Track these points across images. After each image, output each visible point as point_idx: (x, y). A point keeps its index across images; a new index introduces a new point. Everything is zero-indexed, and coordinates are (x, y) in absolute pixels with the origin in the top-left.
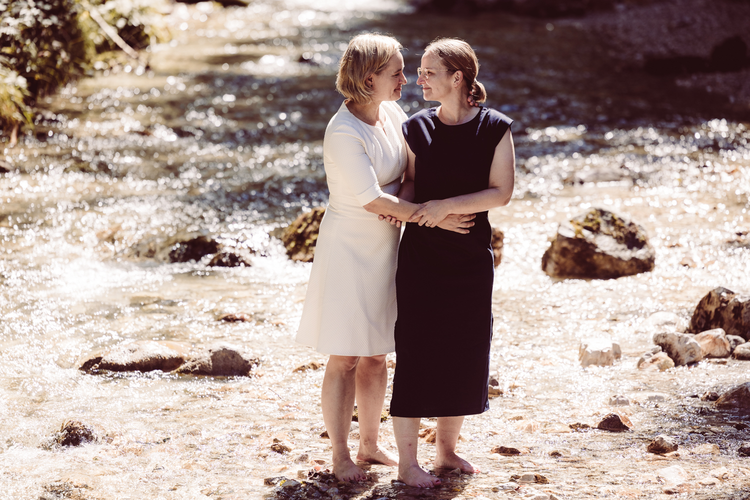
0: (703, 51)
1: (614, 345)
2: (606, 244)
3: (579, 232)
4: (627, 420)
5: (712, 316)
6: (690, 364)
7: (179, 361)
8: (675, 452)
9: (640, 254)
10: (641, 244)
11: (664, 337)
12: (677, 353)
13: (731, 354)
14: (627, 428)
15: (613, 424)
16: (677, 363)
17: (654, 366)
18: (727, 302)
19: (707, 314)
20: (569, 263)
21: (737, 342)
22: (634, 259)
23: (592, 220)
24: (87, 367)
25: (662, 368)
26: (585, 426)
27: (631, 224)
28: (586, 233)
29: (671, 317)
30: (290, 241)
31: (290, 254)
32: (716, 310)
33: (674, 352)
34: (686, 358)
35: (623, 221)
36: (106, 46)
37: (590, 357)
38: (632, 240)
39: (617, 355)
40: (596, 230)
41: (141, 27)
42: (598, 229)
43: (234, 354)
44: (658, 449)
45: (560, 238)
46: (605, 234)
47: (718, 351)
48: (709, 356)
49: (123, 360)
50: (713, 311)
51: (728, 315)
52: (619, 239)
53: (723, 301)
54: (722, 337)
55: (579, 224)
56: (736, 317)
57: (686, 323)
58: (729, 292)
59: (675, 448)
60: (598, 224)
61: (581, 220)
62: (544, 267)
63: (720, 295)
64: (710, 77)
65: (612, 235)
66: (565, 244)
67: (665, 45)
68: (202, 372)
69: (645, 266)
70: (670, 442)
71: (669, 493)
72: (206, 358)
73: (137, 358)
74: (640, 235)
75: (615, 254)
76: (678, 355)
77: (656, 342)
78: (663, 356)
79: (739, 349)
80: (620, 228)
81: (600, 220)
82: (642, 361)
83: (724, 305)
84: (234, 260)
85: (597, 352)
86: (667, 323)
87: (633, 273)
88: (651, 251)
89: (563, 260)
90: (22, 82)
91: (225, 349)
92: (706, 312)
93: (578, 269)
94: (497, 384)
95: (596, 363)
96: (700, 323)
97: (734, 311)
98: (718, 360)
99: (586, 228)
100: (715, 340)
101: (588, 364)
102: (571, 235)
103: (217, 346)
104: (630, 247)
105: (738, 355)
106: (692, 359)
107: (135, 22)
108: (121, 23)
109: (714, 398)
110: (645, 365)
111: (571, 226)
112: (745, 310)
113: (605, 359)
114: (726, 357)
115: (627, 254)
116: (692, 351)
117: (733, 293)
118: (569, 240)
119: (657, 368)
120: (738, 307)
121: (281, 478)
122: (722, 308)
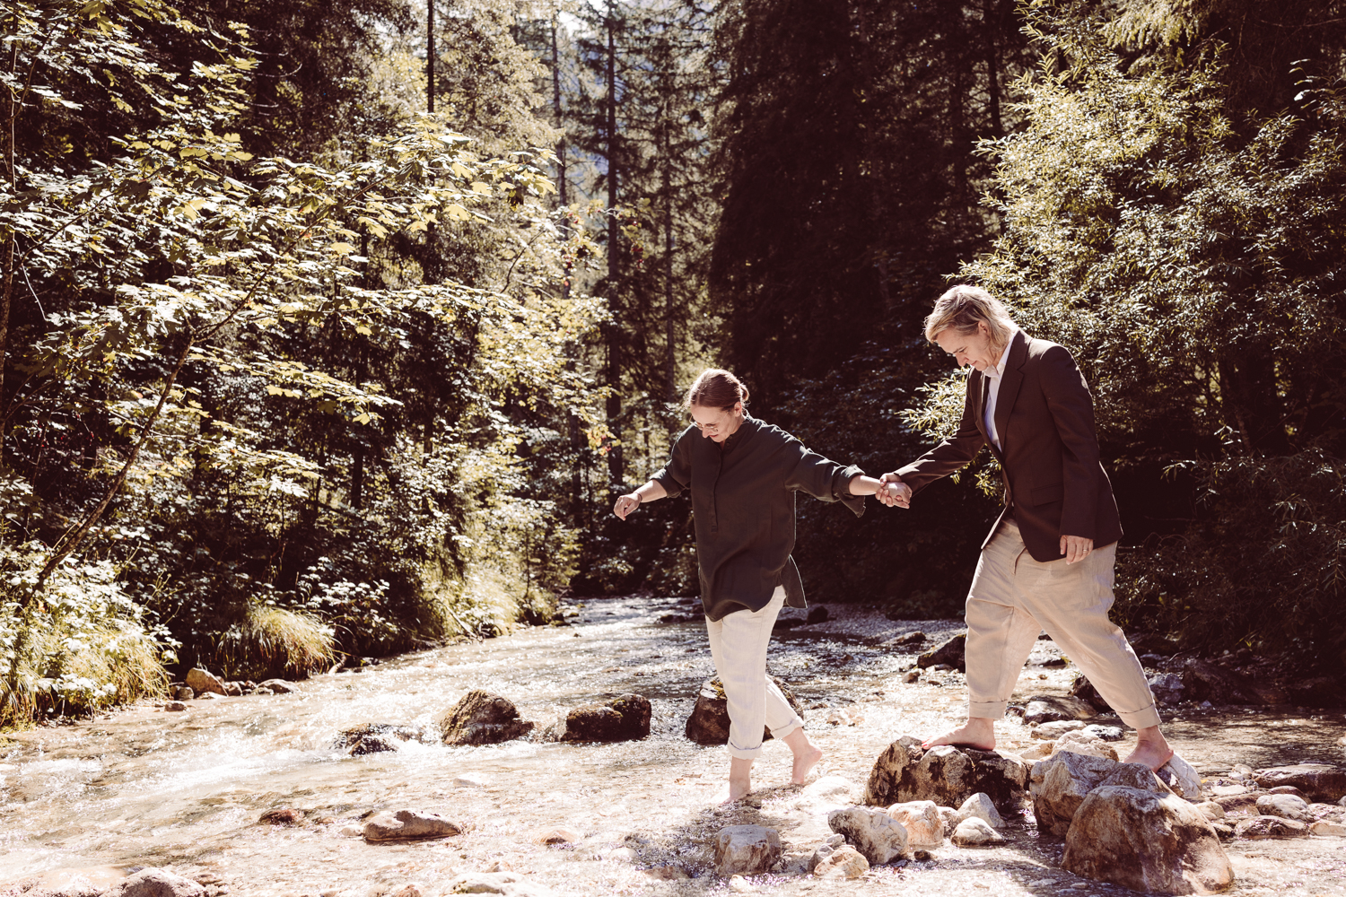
5: (899, 779)
6: (892, 864)
11: (847, 818)
12: (871, 844)
16: (872, 865)
17: (838, 870)
18: (919, 758)
19: (891, 778)
20: (713, 727)
25: (850, 874)
31: (444, 738)
32: (904, 769)
33: (865, 842)
34: (887, 853)
45: (702, 701)
50: (899, 771)
51: (923, 776)
53: (912, 757)
54: (934, 810)
56: (935, 778)
62: (689, 736)
63: (908, 748)
66: (708, 707)
76: (871, 847)
77: (834, 824)
78: (849, 850)
82: (816, 859)
83: (914, 761)
85: (744, 850)
92: (888, 773)
95: (743, 871)
97: (931, 769)
102: (713, 696)
105: (962, 840)
106: (895, 855)
110: (823, 868)
111: (713, 688)
112: (948, 765)
113: (760, 860)
116: (887, 839)
118: (711, 700)
119: (843, 873)
120: (937, 763)
122: (911, 767)
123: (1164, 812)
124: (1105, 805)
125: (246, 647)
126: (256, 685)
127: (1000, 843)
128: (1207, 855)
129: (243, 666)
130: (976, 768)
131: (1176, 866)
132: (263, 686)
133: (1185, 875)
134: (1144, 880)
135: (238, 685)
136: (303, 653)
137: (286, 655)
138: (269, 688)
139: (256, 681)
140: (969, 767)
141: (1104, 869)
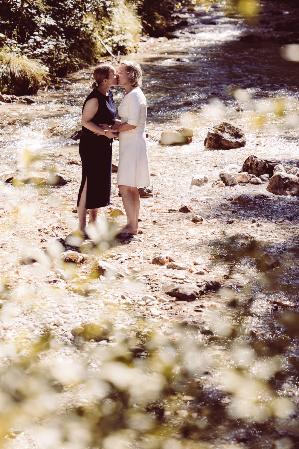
1: (205, 177)
2: (226, 136)
3: (216, 131)
4: (191, 208)
6: (231, 185)
8: (201, 222)
9: (240, 140)
10: (240, 136)
11: (223, 175)
13: (249, 182)
14: (189, 211)
15: (185, 210)
16: (226, 185)
17: (217, 186)
18: (254, 161)
19: (248, 165)
20: (212, 143)
21: (253, 177)
22: (237, 142)
23: (222, 127)
24: (8, 181)
25: (220, 187)
26: (174, 210)
27: (237, 129)
28: (219, 132)
29: (235, 166)
32: (250, 164)
34: (230, 183)
35: (234, 128)
36: (106, 54)
37: (194, 182)
38: (237, 135)
39: (206, 181)
40: (223, 131)
42: (224, 130)
43: (61, 178)
44: (195, 221)
45: (209, 134)
46: (226, 132)
47: (244, 181)
48: (241, 182)
51: (254, 166)
52: (232, 135)
53: (252, 161)
54: (246, 175)
55: (217, 129)
56: (257, 167)
57: (240, 168)
58: (256, 157)
60: (224, 128)
61: (217, 127)
62: (205, 144)
63: (252, 158)
65: (229, 133)
66: (211, 136)
69: (242, 145)
70: (200, 218)
71: (187, 239)
74: (240, 133)
75: (230, 140)
76: (227, 182)
77: (220, 176)
78: (221, 182)
79: (252, 180)
80: (233, 130)
81: (225, 127)
82: (214, 183)
85: (197, 180)
86: (233, 169)
87: (236, 148)
88: (244, 139)
89: (210, 142)
90: (47, 69)
93: (216, 145)
94: (151, 192)
95: (196, 184)
96: (245, 169)
97: (256, 165)
98: (242, 184)
99: (219, 130)
100: (243, 176)
101: (193, 184)
102: (213, 132)
104: (236, 138)
105: (251, 182)
106: (233, 183)
108: (115, 45)
109: (231, 199)
110: (214, 185)
111: (213, 129)
112: (259, 164)
113: (199, 183)
114: (247, 183)
115: (234, 140)
116: (233, 180)
117: (257, 158)
118: (212, 134)
120: (257, 163)
121: (44, 229)
122: (252, 163)
123: (287, 178)
124: (276, 176)
125: (9, 77)
126: (18, 98)
127: (260, 184)
128: (294, 188)
129: (8, 86)
130: (267, 165)
131: (286, 190)
132: (21, 99)
133: (287, 192)
134: (278, 192)
135: (9, 97)
136: (36, 81)
137: (28, 82)
138: (24, 100)
139: (17, 95)
140: (265, 165)
141: (272, 189)
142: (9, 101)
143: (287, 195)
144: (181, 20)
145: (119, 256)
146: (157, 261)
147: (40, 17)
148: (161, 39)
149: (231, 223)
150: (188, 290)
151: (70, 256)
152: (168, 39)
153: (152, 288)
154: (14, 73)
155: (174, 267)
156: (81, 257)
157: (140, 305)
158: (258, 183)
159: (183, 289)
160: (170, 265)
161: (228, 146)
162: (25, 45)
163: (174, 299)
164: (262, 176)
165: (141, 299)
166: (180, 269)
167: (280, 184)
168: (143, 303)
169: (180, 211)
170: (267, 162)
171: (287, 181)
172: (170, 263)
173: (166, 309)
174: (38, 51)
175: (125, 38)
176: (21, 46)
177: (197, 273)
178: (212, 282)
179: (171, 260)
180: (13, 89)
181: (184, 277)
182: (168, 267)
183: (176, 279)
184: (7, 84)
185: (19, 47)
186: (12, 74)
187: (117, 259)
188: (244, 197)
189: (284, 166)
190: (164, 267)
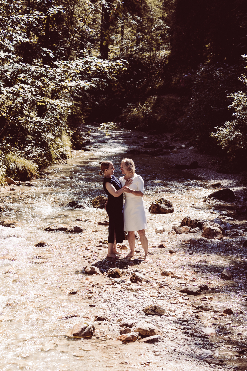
0: (189, 164)
1: (163, 229)
2: (163, 206)
3: (157, 203)
4: (165, 246)
6: (180, 234)
7: (66, 229)
9: (171, 208)
13: (189, 232)
14: (165, 248)
15: (162, 246)
16: (177, 233)
17: (172, 234)
19: (185, 222)
20: (155, 210)
21: (191, 229)
22: (169, 209)
24: (46, 230)
25: (174, 234)
26: (155, 247)
27: (169, 202)
28: (159, 203)
29: (176, 223)
30: (94, 203)
31: (93, 206)
34: (179, 232)
35: (167, 201)
36: (57, 159)
37: (158, 231)
38: (169, 205)
39: (164, 231)
40: (161, 203)
41: (65, 154)
43: (79, 228)
44: (171, 252)
45: (153, 204)
46: (163, 204)
47: (186, 231)
48: (184, 232)
49: (54, 228)
51: (189, 223)
52: (166, 205)
55: (157, 201)
57: (180, 224)
58: (190, 218)
59: (175, 252)
62: (149, 211)
63: (187, 218)
64: (190, 170)
67: (180, 162)
68: (71, 232)
69: (172, 211)
71: (173, 262)
72: (72, 228)
73: (57, 228)
74: (171, 204)
75: (165, 208)
76: (177, 231)
77: (173, 228)
78: (174, 231)
79: (191, 231)
80: (166, 203)
81: (162, 201)
82: (169, 232)
84: (81, 207)
87: (169, 213)
88: (173, 208)
89: (153, 209)
90: (37, 166)
91: (77, 227)
93: (157, 211)
95: (159, 233)
96: (183, 224)
98: (186, 233)
99: (159, 202)
100: (186, 228)
101: (157, 233)
102: (155, 204)
103: (75, 226)
104: (168, 207)
106: (181, 232)
107: (64, 153)
108: (61, 154)
109: (185, 241)
111: (155, 202)
112: (193, 222)
113: (161, 232)
115: (168, 209)
116: (180, 230)
118: (155, 205)
120: (191, 221)
121: (87, 256)
122: (188, 221)
123: (214, 230)
124: (207, 228)
125: (16, 170)
126: (23, 183)
127: (196, 233)
128: (218, 236)
129: (15, 176)
130: (197, 222)
131: (214, 236)
132: (25, 183)
133: (214, 237)
134: (209, 237)
135: (18, 182)
136: (31, 173)
137: (27, 173)
138: (27, 184)
139: (22, 181)
140: (196, 222)
141: (205, 236)
142: (18, 185)
143: (215, 239)
144: (86, 140)
145: (141, 271)
146: (165, 274)
147: (45, 134)
148: (80, 151)
149: (192, 254)
150: (194, 289)
151: (116, 270)
152: (84, 151)
153: (170, 288)
154: (19, 168)
155: (175, 277)
156: (121, 271)
157: (170, 297)
158: (194, 232)
159: (190, 288)
160: (173, 276)
161: (164, 212)
162: (23, 151)
163: (186, 294)
164: (195, 228)
165: (169, 294)
166: (179, 278)
167: (210, 233)
168: (171, 296)
169: (159, 247)
170: (197, 220)
171: (214, 231)
172: (173, 275)
173: (186, 300)
174: (31, 155)
175: (66, 149)
176: (20, 152)
177: (191, 281)
178: (203, 285)
179: (172, 274)
180: (18, 177)
181: (185, 283)
182: (172, 277)
183: (181, 283)
184: (15, 174)
185: (19, 152)
186: (18, 169)
187: (141, 273)
188: (193, 240)
189: (209, 223)
190: (170, 277)
